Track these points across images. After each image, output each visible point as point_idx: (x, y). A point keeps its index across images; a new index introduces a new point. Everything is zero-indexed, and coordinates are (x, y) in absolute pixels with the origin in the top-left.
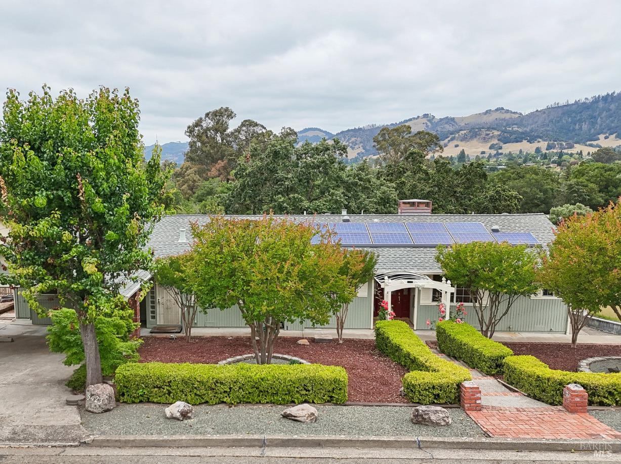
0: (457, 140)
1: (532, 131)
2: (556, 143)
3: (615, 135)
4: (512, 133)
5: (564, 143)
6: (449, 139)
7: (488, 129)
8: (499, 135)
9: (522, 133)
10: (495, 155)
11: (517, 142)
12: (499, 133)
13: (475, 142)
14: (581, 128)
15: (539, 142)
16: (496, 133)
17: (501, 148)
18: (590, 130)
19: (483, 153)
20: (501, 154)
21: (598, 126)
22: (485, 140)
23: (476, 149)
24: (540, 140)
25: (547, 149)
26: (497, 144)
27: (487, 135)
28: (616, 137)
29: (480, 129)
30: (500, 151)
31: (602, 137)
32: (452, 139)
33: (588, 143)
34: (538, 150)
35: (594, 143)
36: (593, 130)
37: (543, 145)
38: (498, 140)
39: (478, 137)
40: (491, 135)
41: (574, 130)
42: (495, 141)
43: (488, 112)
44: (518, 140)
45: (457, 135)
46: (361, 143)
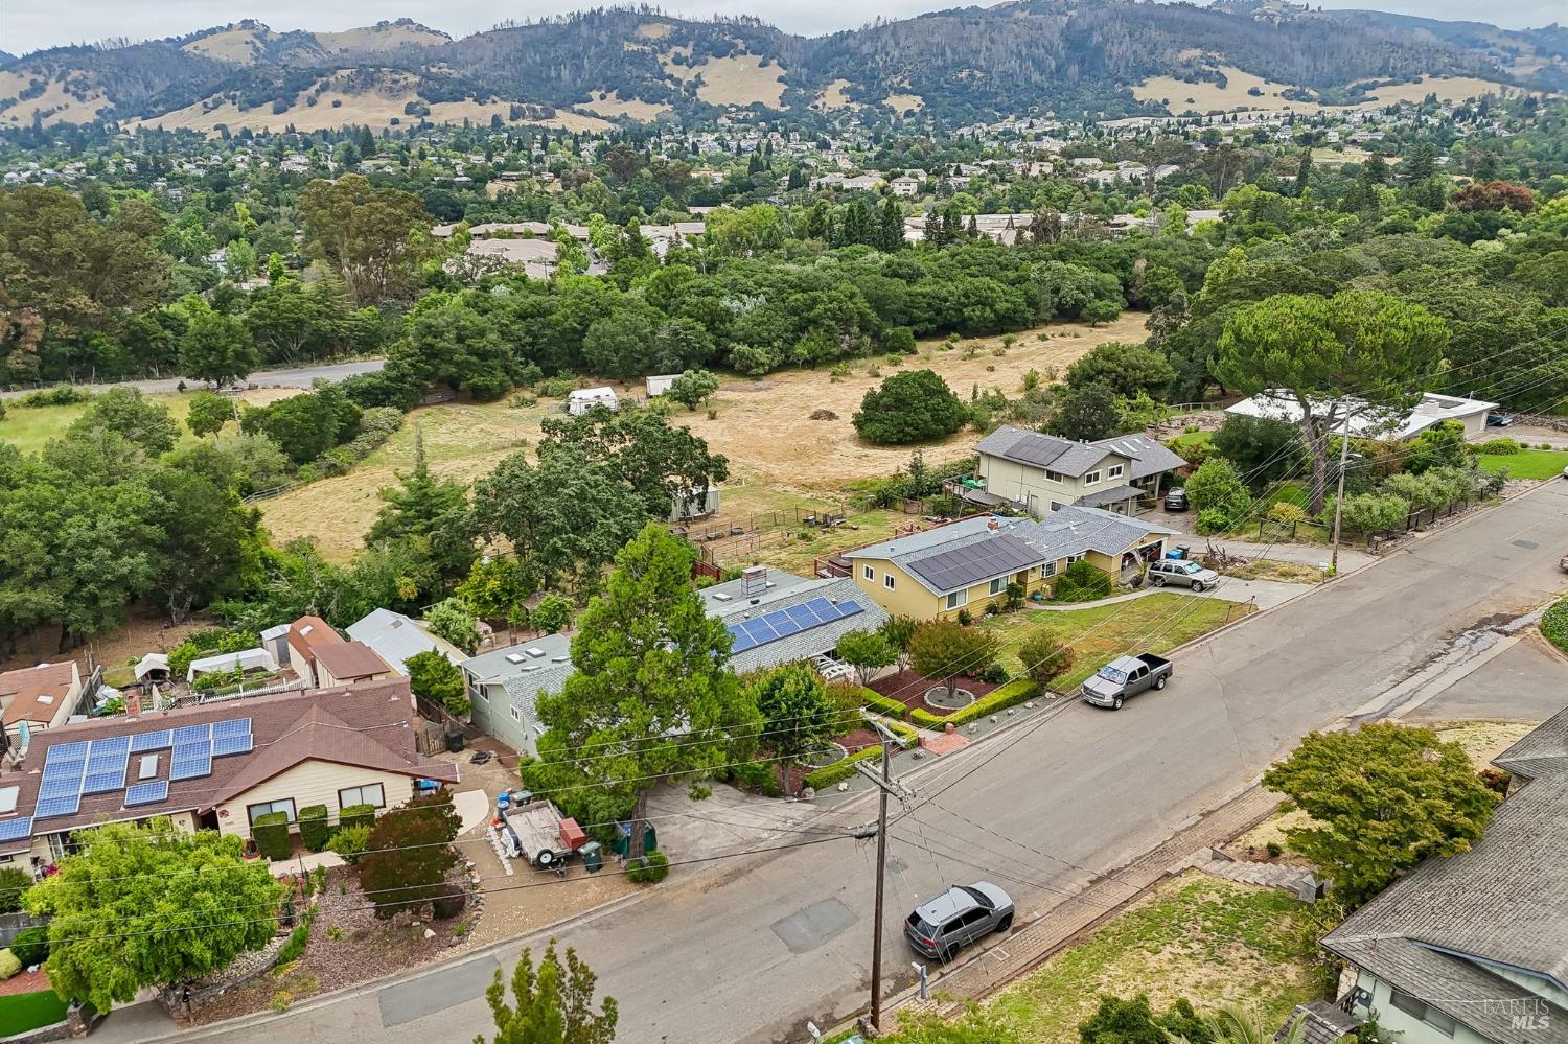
0: (334, 90)
1: (476, 77)
2: (524, 105)
3: (615, 92)
4: (442, 80)
5: (539, 107)
6: (317, 86)
7: (396, 69)
8: (419, 84)
9: (461, 82)
10: (419, 127)
11: (455, 100)
12: (417, 79)
13: (372, 96)
14: (559, 77)
15: (494, 102)
16: (413, 79)
17: (427, 113)
18: (574, 81)
19: (395, 122)
20: (431, 126)
21: (586, 75)
22: (394, 92)
23: (380, 111)
24: (496, 99)
25: (512, 119)
26: (418, 103)
27: (396, 82)
28: (618, 97)
29: (378, 67)
30: (427, 119)
31: (595, 94)
32: (324, 88)
33: (577, 107)
34: (496, 120)
35: (586, 107)
36: (579, 81)
37: (503, 108)
38: (420, 95)
39: (378, 86)
40: (403, 82)
41: (549, 79)
42: (414, 98)
43: (382, 26)
44: (456, 97)
45: (332, 79)
46: (99, 84)
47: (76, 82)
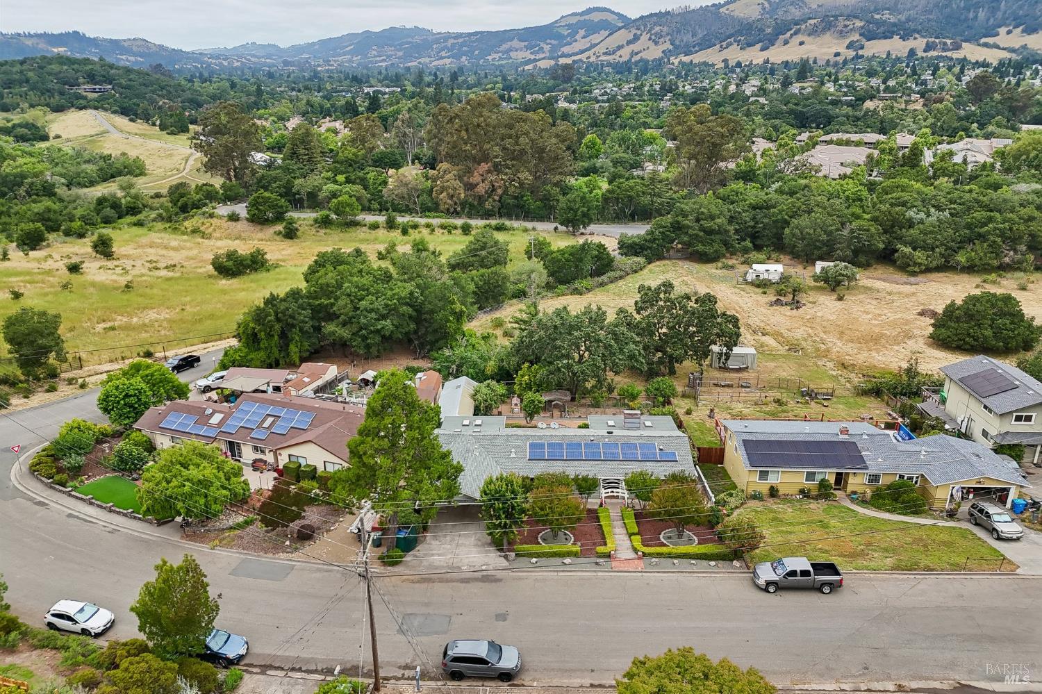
0: (803, 34)
1: (908, 20)
2: (937, 41)
3: (1021, 28)
4: (879, 24)
5: (949, 42)
6: (792, 32)
7: (850, 17)
8: (862, 28)
9: (894, 25)
10: (853, 59)
11: (885, 38)
12: (862, 24)
13: (827, 37)
14: (976, 17)
15: (915, 39)
16: (859, 24)
17: (862, 48)
18: (988, 20)
19: (837, 55)
20: (862, 56)
21: (999, 15)
22: (842, 34)
23: (830, 47)
24: (917, 36)
25: (925, 51)
26: (857, 41)
27: (846, 26)
28: (1023, 31)
29: (836, 17)
30: (860, 52)
31: (1003, 30)
32: (796, 33)
33: (983, 40)
34: (912, 52)
35: (990, 40)
36: (992, 20)
37: (919, 43)
38: (860, 35)
39: (833, 30)
40: (851, 27)
41: (966, 19)
42: (856, 37)
44: (886, 36)
45: (803, 27)
46: (668, 34)
47: (656, 34)
